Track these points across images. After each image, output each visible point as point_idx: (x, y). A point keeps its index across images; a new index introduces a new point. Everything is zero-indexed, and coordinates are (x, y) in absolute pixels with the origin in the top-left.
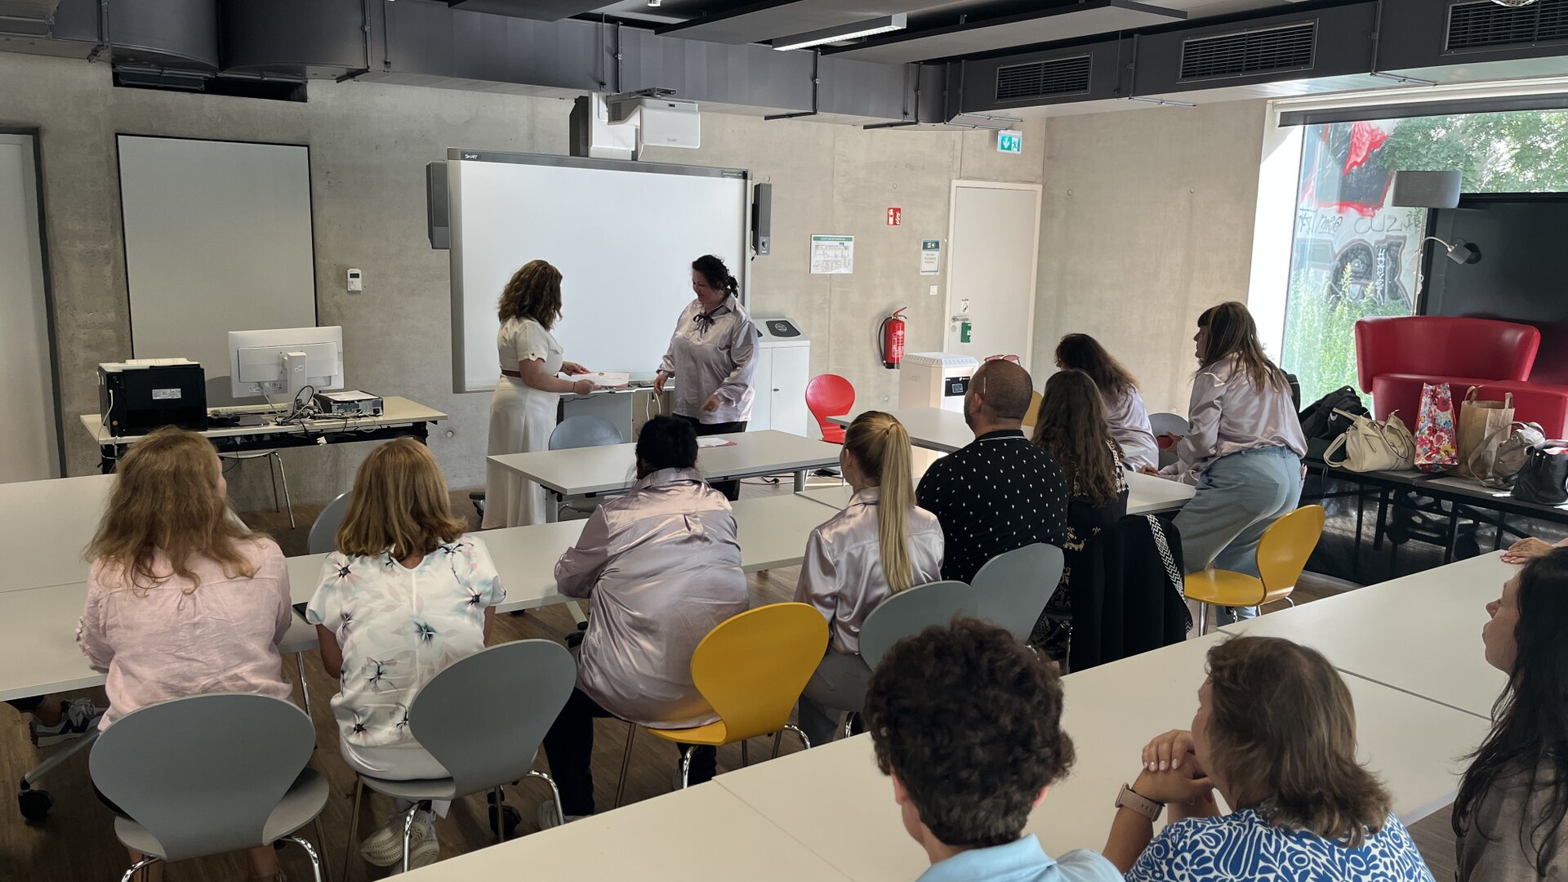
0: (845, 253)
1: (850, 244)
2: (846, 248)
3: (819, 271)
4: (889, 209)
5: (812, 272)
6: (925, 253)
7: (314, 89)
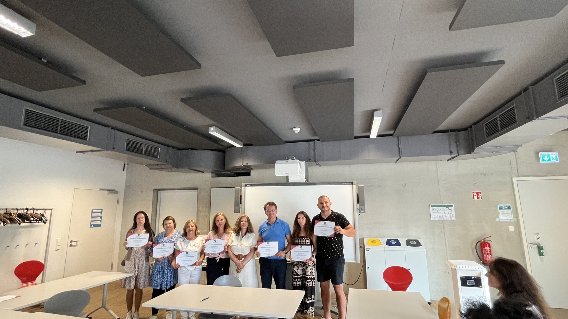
0: (450, 211)
1: (453, 208)
2: (450, 210)
3: (437, 219)
4: (473, 193)
5: (432, 220)
6: (501, 211)
7: (252, 173)
